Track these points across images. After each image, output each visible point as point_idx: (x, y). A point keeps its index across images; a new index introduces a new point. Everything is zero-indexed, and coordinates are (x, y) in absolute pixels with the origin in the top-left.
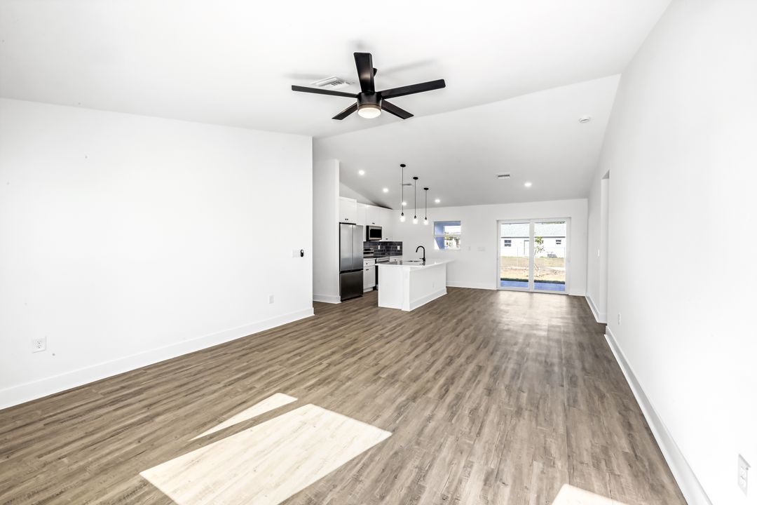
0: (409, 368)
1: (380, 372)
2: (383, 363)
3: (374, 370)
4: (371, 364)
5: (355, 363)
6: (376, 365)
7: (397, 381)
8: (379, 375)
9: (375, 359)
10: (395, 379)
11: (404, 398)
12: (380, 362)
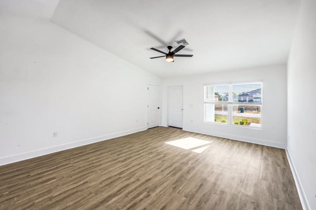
0: (149, 157)
1: (163, 157)
2: (160, 162)
3: (165, 158)
4: (166, 162)
5: (174, 163)
6: (163, 161)
7: (158, 153)
8: (164, 156)
9: (163, 165)
10: (158, 154)
11: (159, 148)
12: (161, 162)
